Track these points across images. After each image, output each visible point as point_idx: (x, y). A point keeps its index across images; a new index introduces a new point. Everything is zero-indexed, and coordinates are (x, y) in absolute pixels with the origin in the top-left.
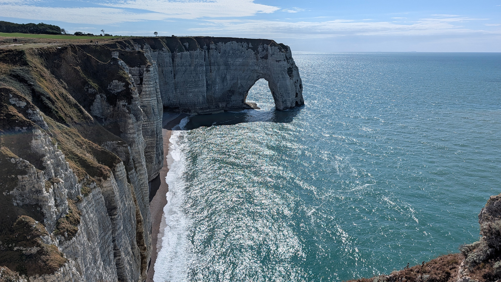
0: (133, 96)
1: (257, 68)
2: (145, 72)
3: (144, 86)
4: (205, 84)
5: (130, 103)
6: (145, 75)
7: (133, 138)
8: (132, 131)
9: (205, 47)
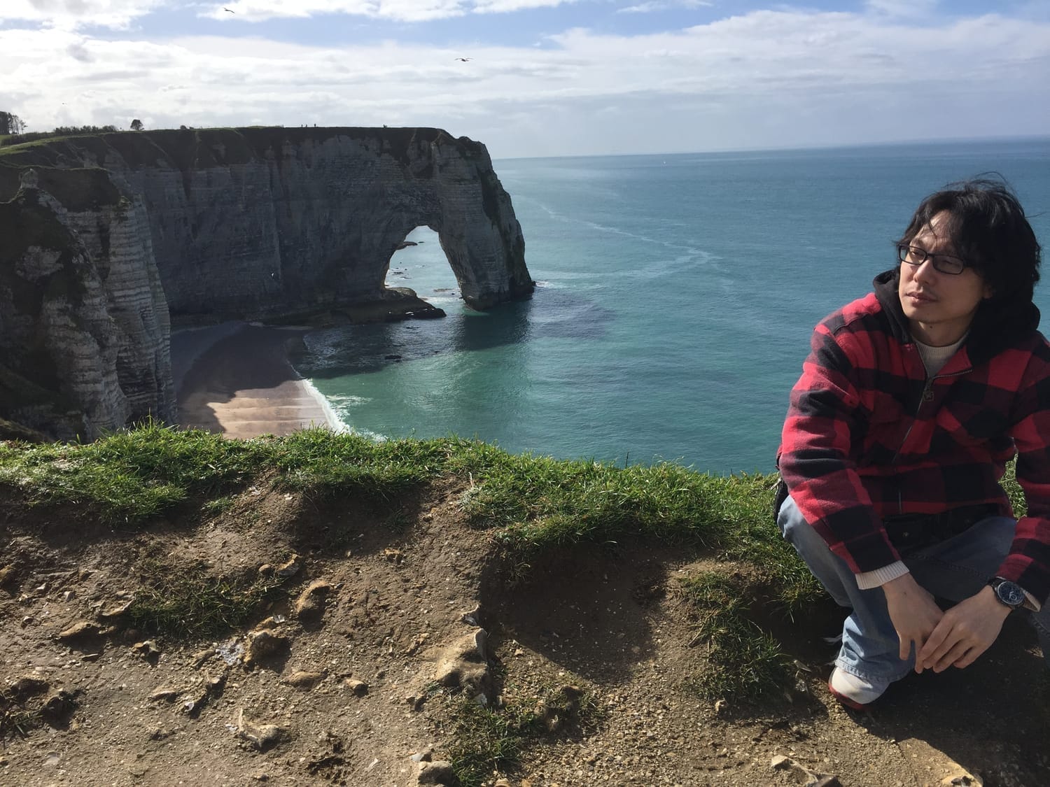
0: (87, 284)
1: (407, 201)
2: (114, 223)
3: (113, 259)
4: (277, 249)
5: (78, 303)
6: (115, 229)
7: (95, 393)
8: (90, 375)
9: (269, 152)
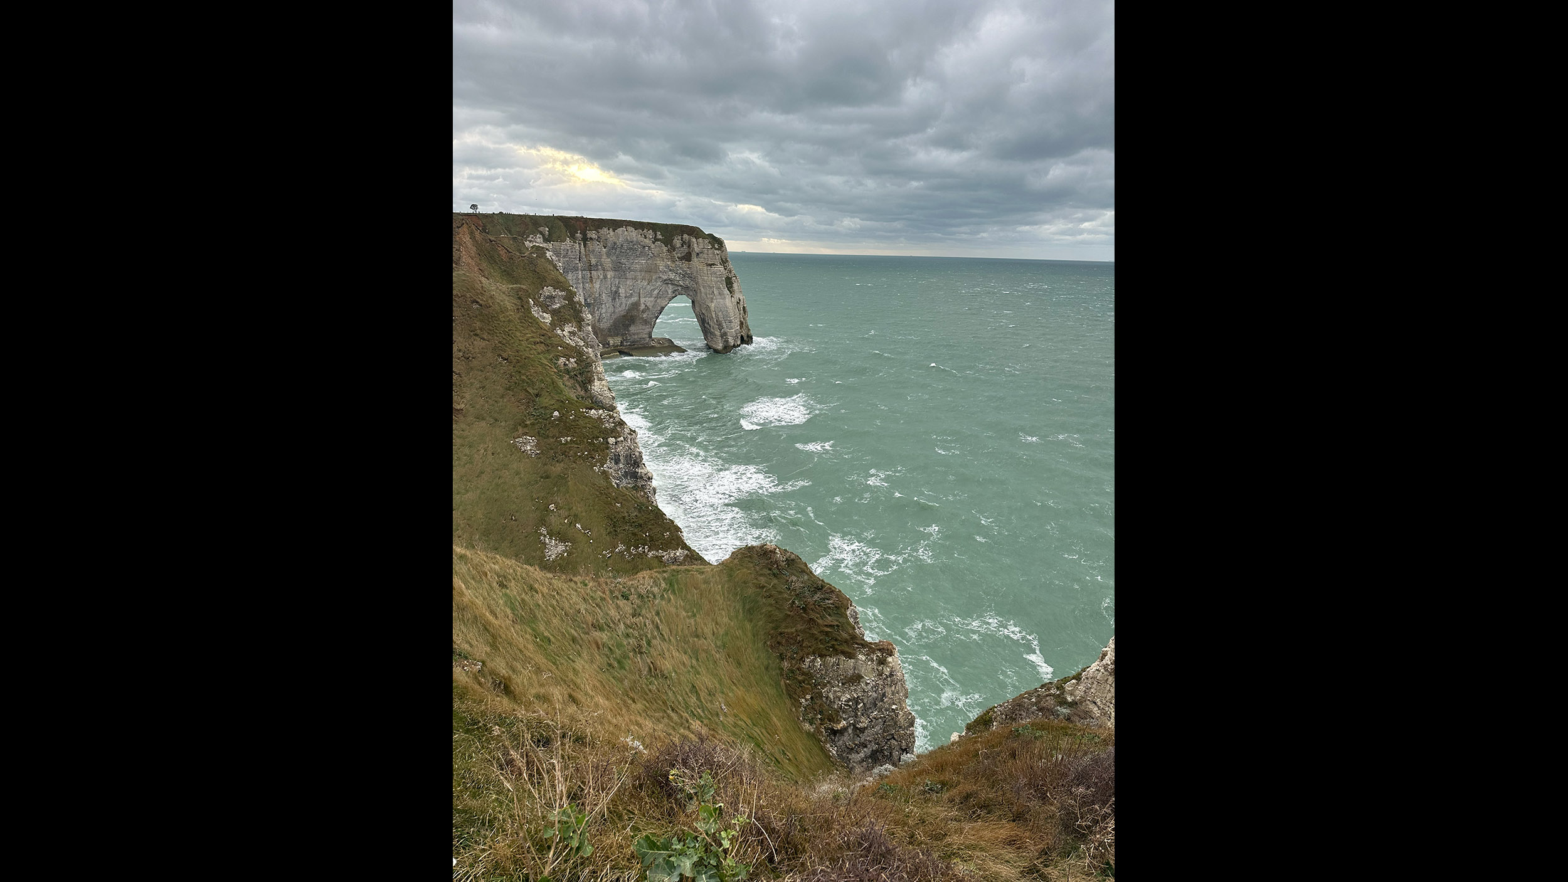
1: (672, 276)
9: (578, 235)
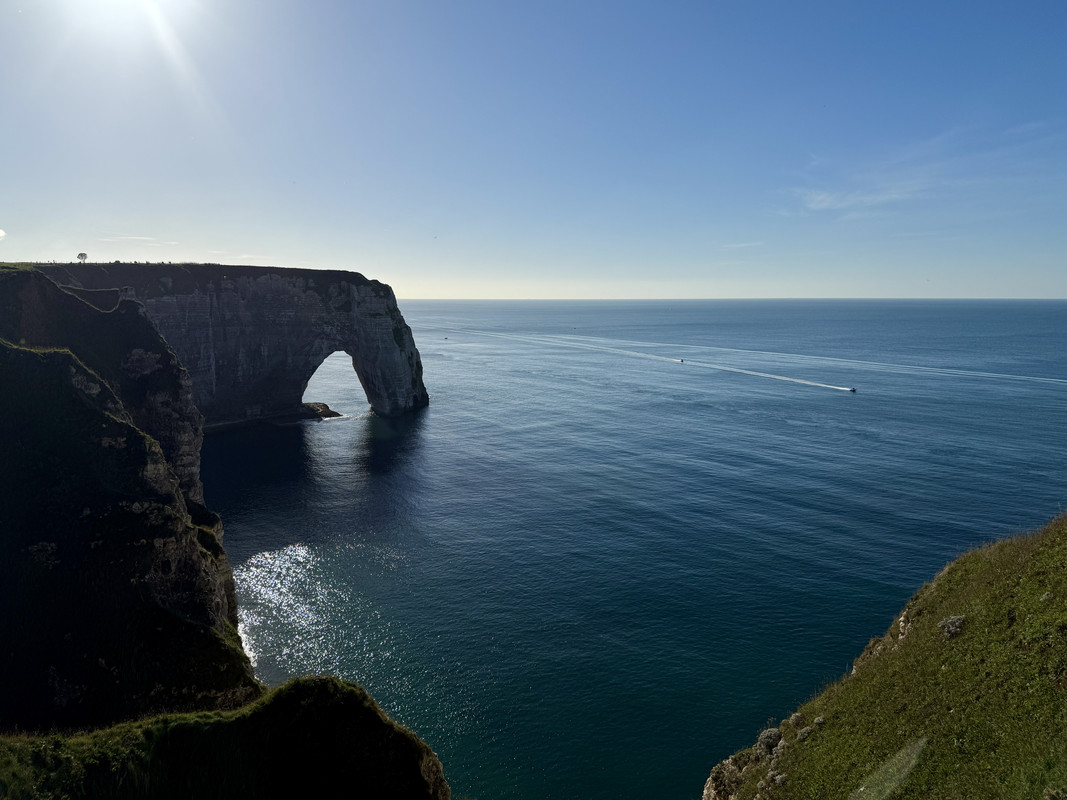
1: (327, 329)
5: (176, 398)
9: (210, 286)
